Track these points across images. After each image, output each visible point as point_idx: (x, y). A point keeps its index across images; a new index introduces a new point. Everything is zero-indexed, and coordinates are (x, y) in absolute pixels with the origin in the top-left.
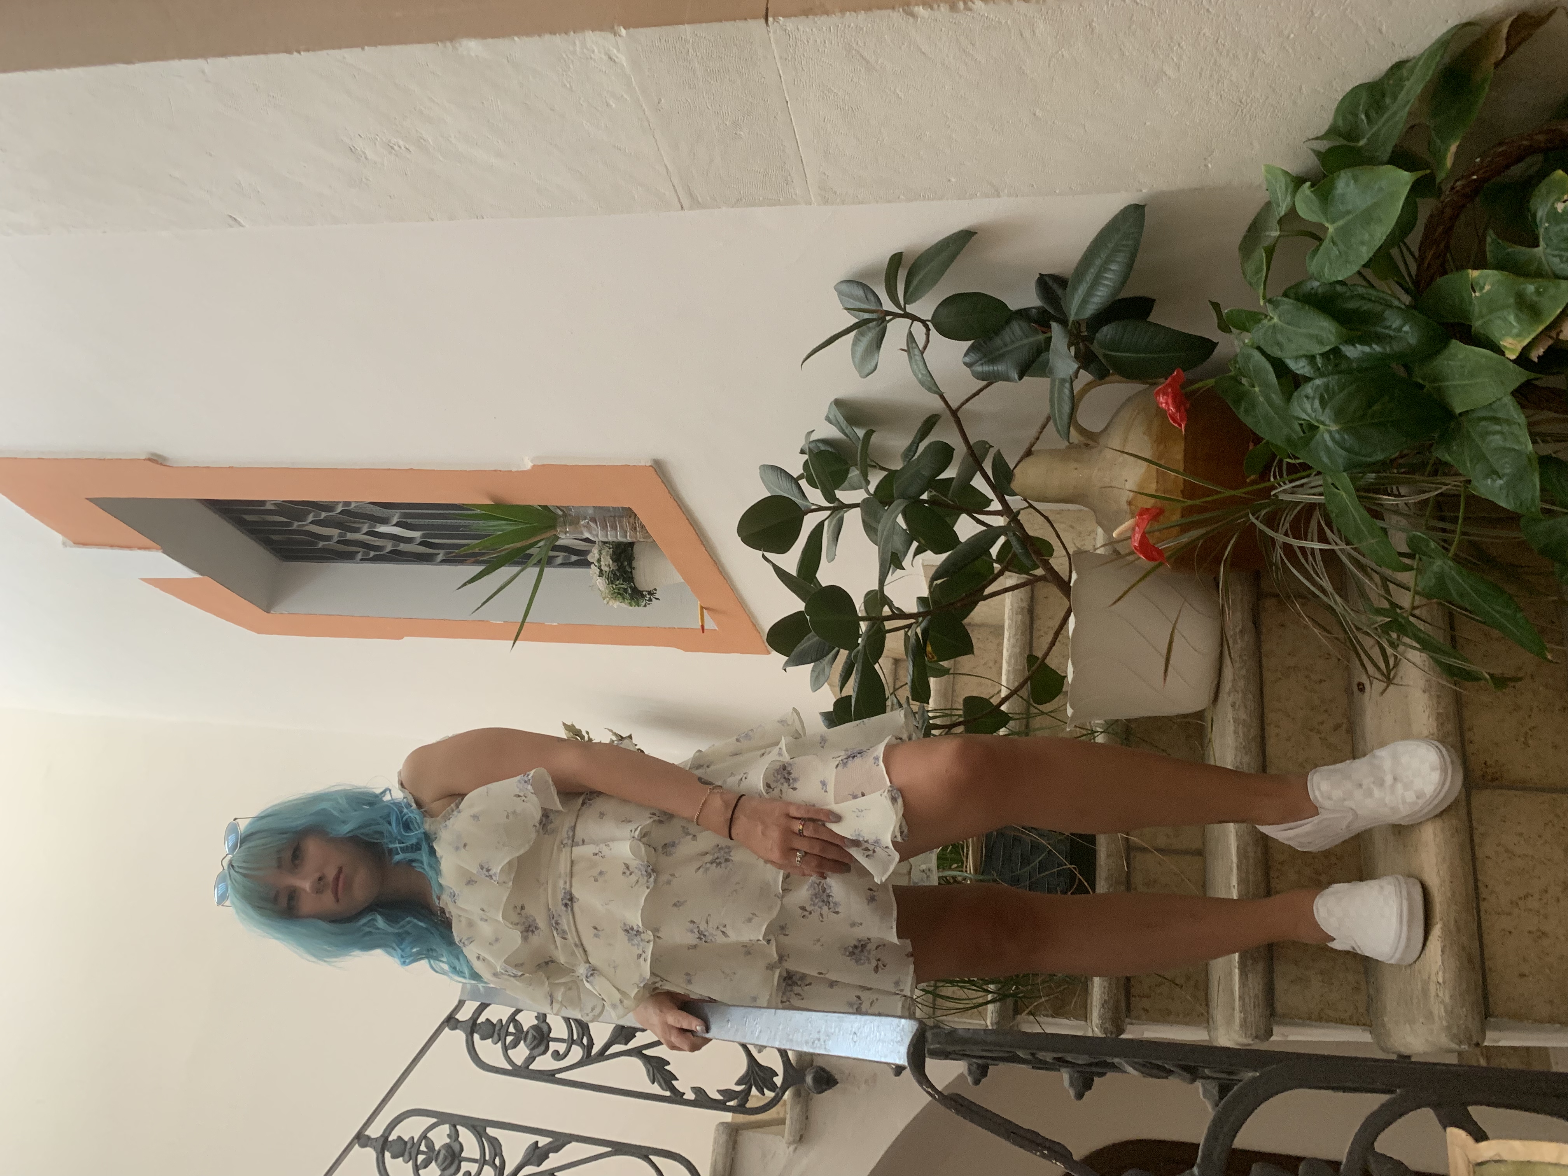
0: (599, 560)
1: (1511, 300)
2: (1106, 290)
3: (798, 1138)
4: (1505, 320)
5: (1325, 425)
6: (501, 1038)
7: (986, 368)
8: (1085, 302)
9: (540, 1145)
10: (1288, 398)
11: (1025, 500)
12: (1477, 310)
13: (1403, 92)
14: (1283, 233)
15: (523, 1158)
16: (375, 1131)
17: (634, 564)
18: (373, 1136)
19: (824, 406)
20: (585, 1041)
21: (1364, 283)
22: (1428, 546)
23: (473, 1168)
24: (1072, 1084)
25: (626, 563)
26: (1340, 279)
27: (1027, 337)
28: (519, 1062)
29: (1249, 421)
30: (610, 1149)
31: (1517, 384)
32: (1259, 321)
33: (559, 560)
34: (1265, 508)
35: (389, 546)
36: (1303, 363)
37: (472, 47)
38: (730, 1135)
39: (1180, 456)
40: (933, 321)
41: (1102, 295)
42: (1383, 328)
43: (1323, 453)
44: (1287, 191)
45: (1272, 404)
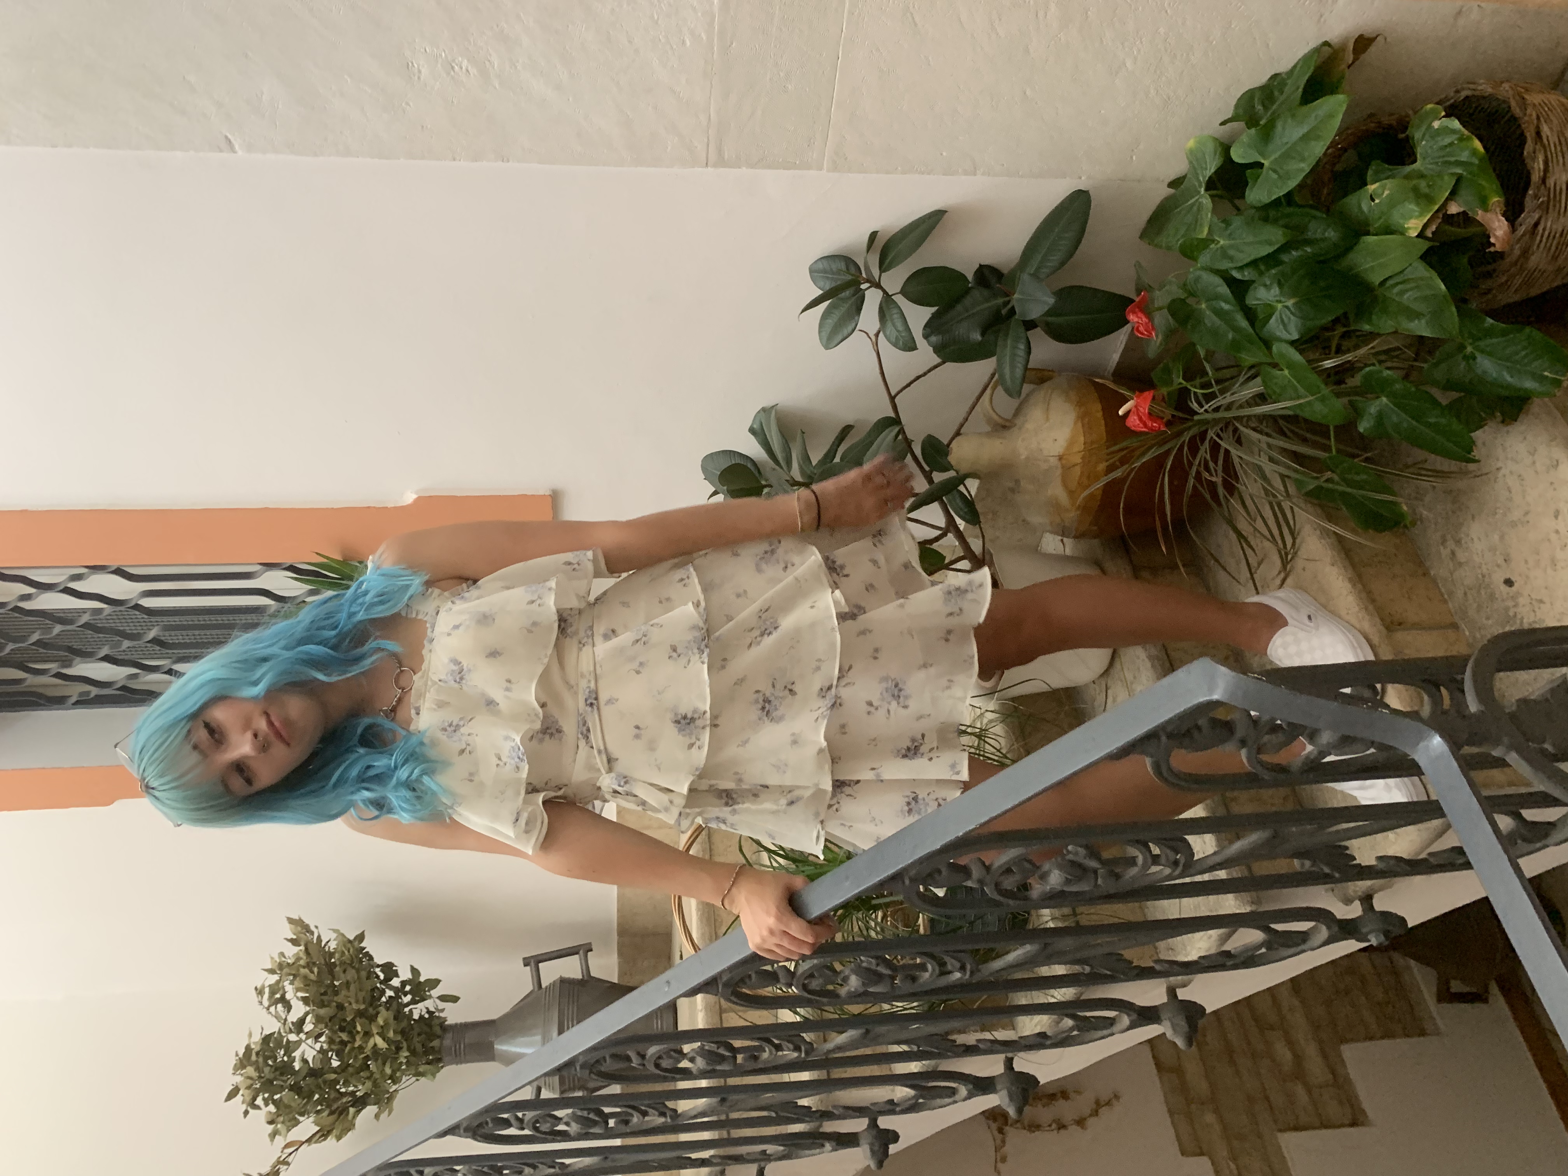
1: (1409, 196)
2: (1061, 254)
4: (1407, 209)
5: (1282, 302)
8: (1040, 267)
12: (1376, 214)
13: (1288, 86)
27: (987, 302)
31: (1422, 252)
32: (1207, 247)
36: (1248, 270)
40: (903, 292)
41: (1055, 259)
42: (1310, 235)
43: (1281, 327)
44: (1215, 154)
45: (1219, 313)
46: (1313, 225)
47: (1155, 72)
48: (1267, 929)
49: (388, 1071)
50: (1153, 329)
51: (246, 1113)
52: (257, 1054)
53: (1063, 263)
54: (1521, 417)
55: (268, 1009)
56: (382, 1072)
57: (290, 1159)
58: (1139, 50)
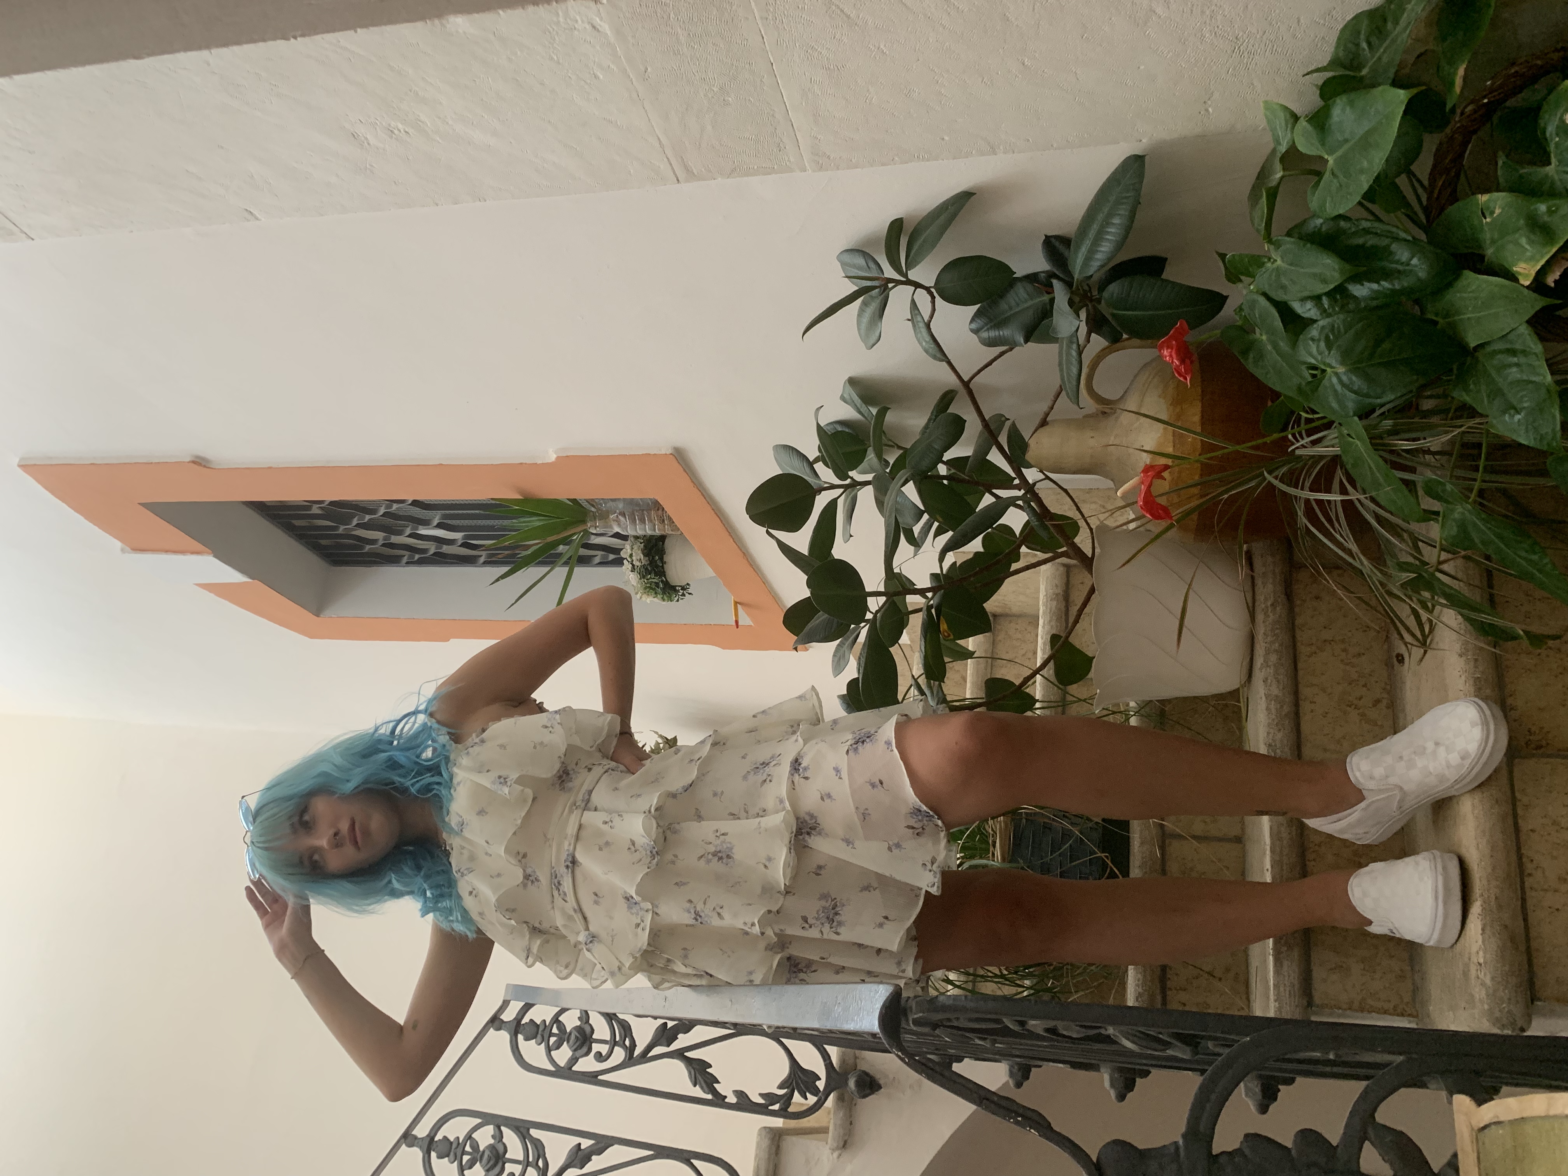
0: (631, 556)
1: (1522, 222)
2: (1108, 244)
3: (842, 1143)
4: (1517, 244)
5: (1332, 367)
6: (545, 1039)
7: (993, 334)
8: (1088, 259)
9: (582, 1147)
10: (1294, 344)
11: (1041, 471)
12: (1488, 236)
13: (1405, 15)
14: (1287, 173)
15: (566, 1160)
16: (422, 1131)
17: (666, 558)
18: (419, 1136)
19: (839, 385)
20: (627, 1043)
21: (1371, 218)
22: (1444, 491)
23: (517, 1169)
24: (1112, 1085)
25: (657, 558)
26: (1341, 212)
27: (1032, 299)
28: (562, 1063)
29: (1258, 373)
30: (651, 1153)
31: (1532, 312)
32: (1263, 264)
33: (597, 560)
34: (1283, 465)
35: (432, 548)
36: (1309, 305)
37: (459, 23)
38: (772, 1140)
39: (1197, 418)
40: (937, 288)
43: (1332, 396)
45: (1279, 351)
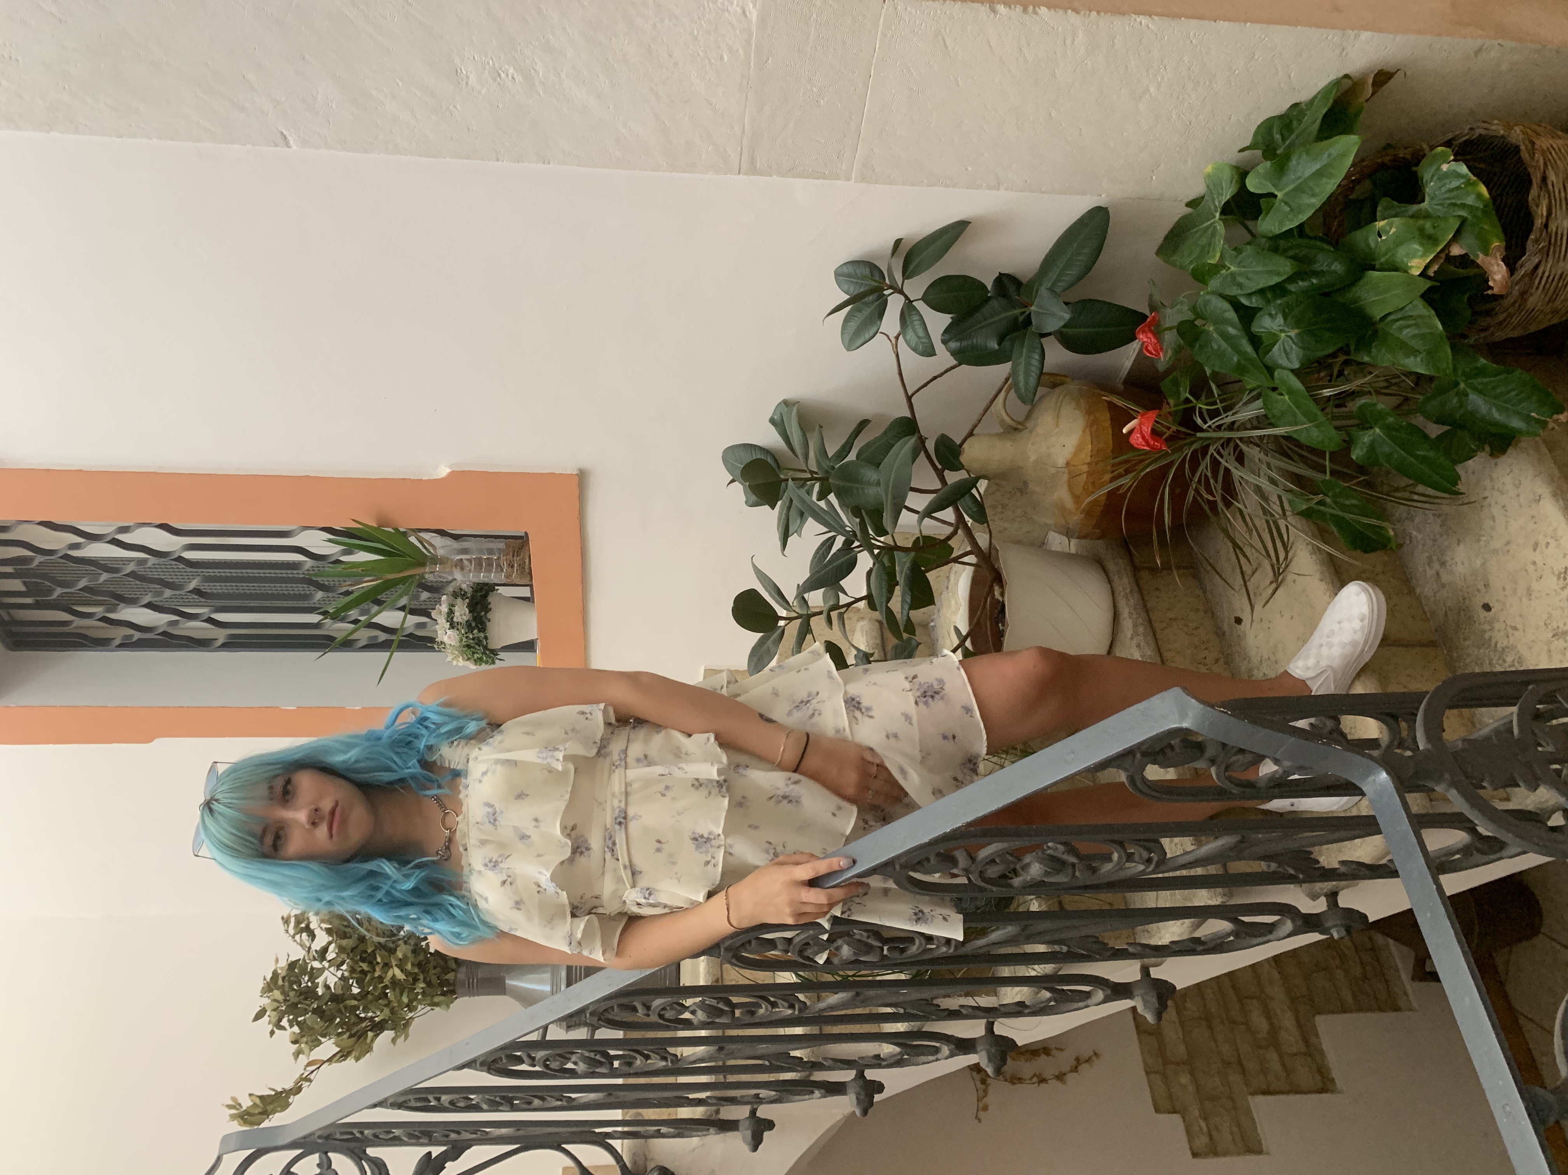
0: (451, 612)
1: (1414, 235)
4: (1411, 248)
5: (1285, 332)
7: (963, 343)
8: (1057, 281)
12: (1383, 250)
13: (1306, 118)
17: (489, 615)
22: (1373, 410)
27: (1005, 312)
31: (1423, 291)
32: (1218, 272)
36: (1255, 297)
40: (925, 299)
41: (1073, 272)
42: (1317, 267)
43: (1283, 355)
44: (1231, 182)
45: (1226, 337)
46: (1320, 257)
47: (1178, 98)
48: (1235, 921)
49: (405, 1000)
50: (1162, 349)
51: (272, 1033)
52: (284, 978)
53: (1080, 278)
54: (1509, 451)
55: (293, 937)
56: (400, 1002)
57: (312, 1077)
58: (1163, 78)
